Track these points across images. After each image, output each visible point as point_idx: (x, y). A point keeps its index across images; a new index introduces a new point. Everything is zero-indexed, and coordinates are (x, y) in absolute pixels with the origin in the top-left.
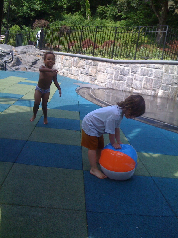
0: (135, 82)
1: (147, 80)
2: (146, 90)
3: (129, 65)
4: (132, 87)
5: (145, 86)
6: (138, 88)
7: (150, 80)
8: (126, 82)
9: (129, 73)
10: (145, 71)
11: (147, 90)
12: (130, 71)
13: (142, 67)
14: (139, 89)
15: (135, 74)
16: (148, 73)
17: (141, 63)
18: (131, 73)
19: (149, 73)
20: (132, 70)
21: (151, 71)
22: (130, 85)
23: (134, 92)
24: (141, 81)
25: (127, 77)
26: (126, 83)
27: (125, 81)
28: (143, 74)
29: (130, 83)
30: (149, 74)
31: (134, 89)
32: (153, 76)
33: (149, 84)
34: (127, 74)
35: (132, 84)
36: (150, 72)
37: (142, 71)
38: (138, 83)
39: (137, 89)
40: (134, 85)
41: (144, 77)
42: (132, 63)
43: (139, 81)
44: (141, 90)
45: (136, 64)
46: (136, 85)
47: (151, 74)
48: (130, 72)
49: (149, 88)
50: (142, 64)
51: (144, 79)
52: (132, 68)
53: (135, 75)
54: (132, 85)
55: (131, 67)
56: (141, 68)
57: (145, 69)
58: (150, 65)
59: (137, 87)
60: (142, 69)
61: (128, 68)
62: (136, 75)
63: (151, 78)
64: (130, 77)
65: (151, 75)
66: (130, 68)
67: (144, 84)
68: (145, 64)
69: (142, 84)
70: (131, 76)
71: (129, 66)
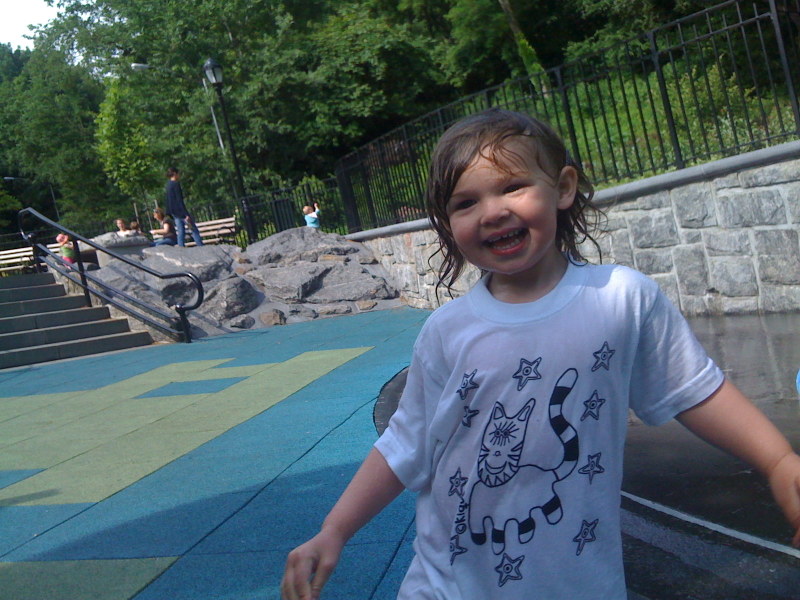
0: (714, 263)
1: (769, 243)
3: (663, 199)
4: (712, 291)
5: (771, 271)
6: (737, 289)
8: (674, 271)
9: (672, 232)
11: (784, 287)
12: (677, 220)
13: (722, 193)
15: (701, 230)
16: (758, 211)
17: (709, 177)
18: (684, 227)
19: (763, 207)
20: (681, 216)
21: (771, 197)
23: (726, 309)
24: (741, 252)
28: (737, 219)
29: (697, 273)
30: (765, 214)
31: (724, 294)
32: (790, 219)
33: (785, 259)
34: (666, 236)
35: (705, 276)
36: (765, 204)
37: (729, 207)
38: (732, 265)
39: (740, 294)
40: (715, 276)
41: (751, 232)
43: (733, 254)
44: (755, 293)
45: (692, 187)
46: (725, 275)
48: (678, 225)
50: (717, 180)
51: (753, 242)
52: (679, 208)
53: (705, 234)
54: (706, 279)
55: (673, 204)
56: (719, 197)
57: (738, 198)
58: (756, 171)
59: (732, 283)
60: (726, 198)
61: (664, 209)
62: (708, 230)
65: (779, 216)
66: (669, 209)
67: (763, 264)
68: (732, 176)
69: (750, 265)
71: (661, 202)
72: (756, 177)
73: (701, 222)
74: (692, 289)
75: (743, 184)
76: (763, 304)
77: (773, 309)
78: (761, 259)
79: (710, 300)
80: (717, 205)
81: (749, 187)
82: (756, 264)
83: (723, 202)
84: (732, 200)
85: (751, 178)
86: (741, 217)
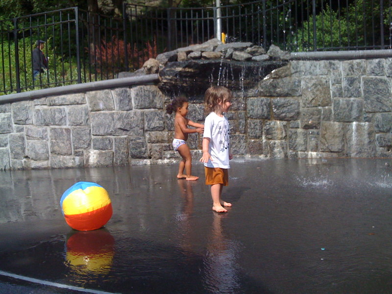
2: (59, 157)
5: (56, 148)
6: (39, 157)
7: (62, 132)
10: (46, 114)
14: (43, 156)
16: (53, 118)
19: (56, 117)
20: (15, 117)
21: (60, 111)
22: (20, 152)
23: (33, 166)
25: (9, 135)
26: (10, 151)
27: (6, 145)
28: (43, 121)
30: (56, 120)
35: (23, 149)
40: (28, 150)
42: (11, 101)
44: (47, 159)
47: (61, 120)
49: (65, 151)
50: (35, 100)
54: (24, 152)
58: (55, 98)
59: (36, 153)
60: (39, 110)
63: (64, 127)
64: (15, 133)
65: (63, 121)
66: (9, 113)
70: (17, 132)
72: (55, 101)
73: (24, 122)
74: (16, 156)
75: (48, 103)
76: (51, 164)
77: (56, 167)
78: (52, 143)
79: (25, 161)
80: (34, 113)
81: (50, 105)
82: (49, 144)
83: (37, 112)
84: (41, 111)
85: (52, 101)
86: (45, 120)
